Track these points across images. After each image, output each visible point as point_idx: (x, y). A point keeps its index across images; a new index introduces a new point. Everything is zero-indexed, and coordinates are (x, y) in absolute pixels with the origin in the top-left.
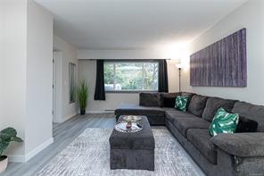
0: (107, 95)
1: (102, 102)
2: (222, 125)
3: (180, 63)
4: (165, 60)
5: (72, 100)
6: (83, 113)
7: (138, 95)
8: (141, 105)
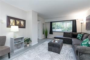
0: (53, 33)
1: (52, 35)
2: (83, 44)
3: (83, 21)
4: (75, 20)
5: (43, 34)
6: (46, 37)
7: (63, 33)
8: (64, 36)
